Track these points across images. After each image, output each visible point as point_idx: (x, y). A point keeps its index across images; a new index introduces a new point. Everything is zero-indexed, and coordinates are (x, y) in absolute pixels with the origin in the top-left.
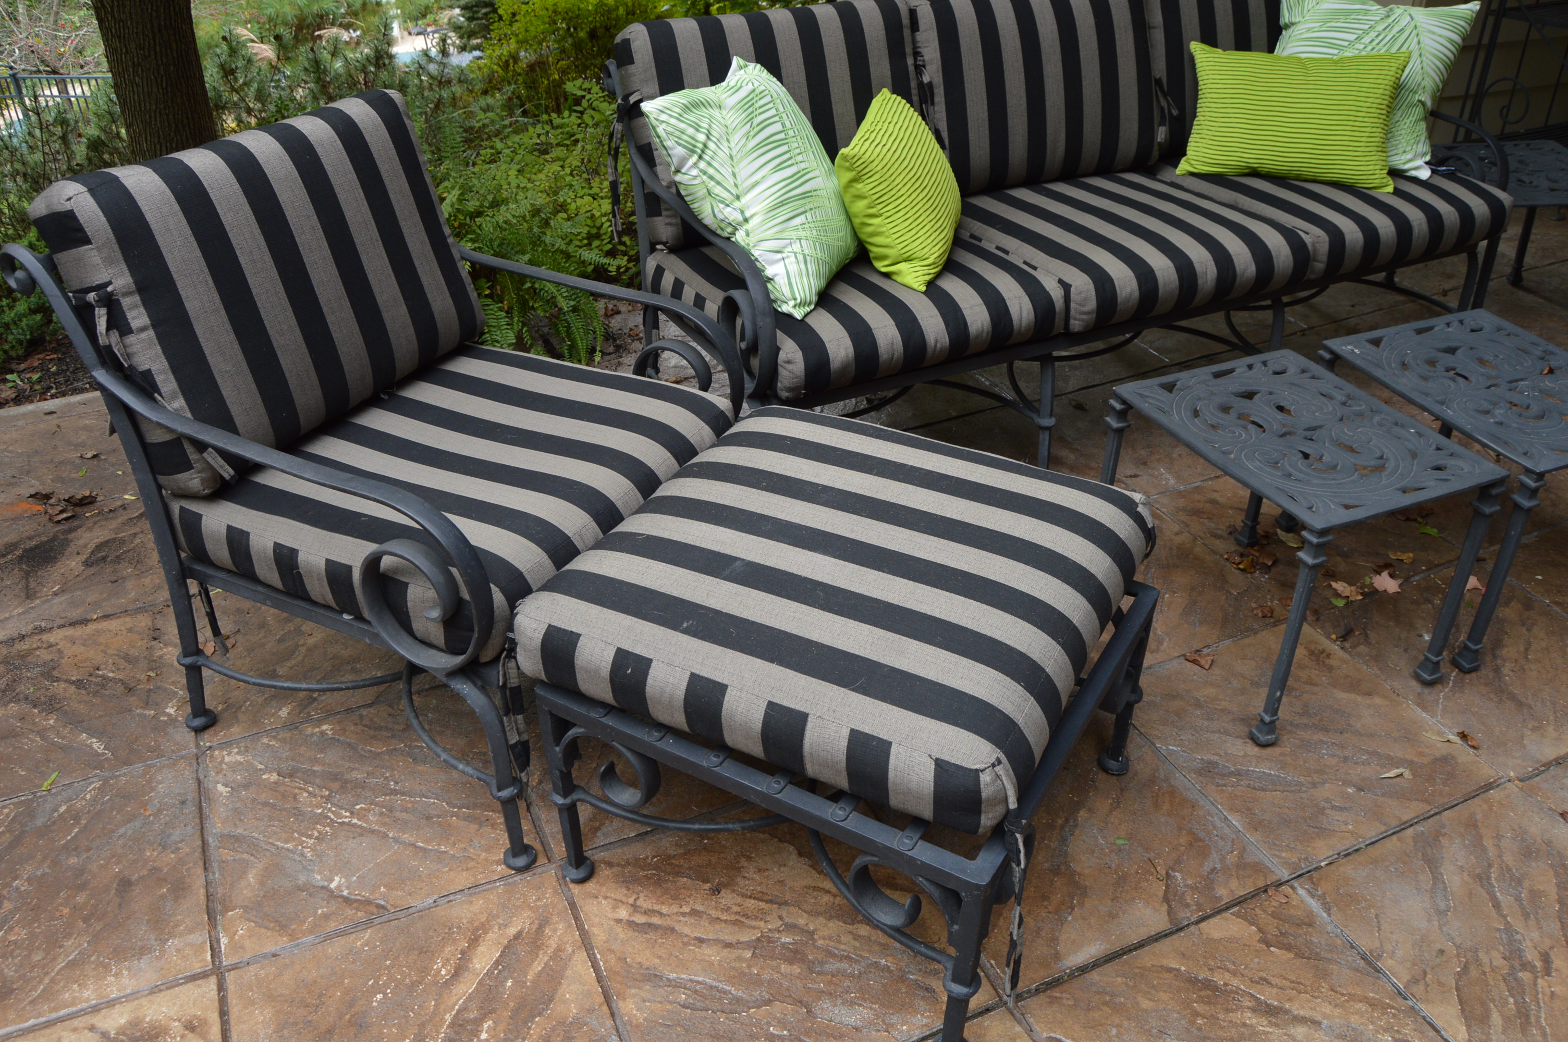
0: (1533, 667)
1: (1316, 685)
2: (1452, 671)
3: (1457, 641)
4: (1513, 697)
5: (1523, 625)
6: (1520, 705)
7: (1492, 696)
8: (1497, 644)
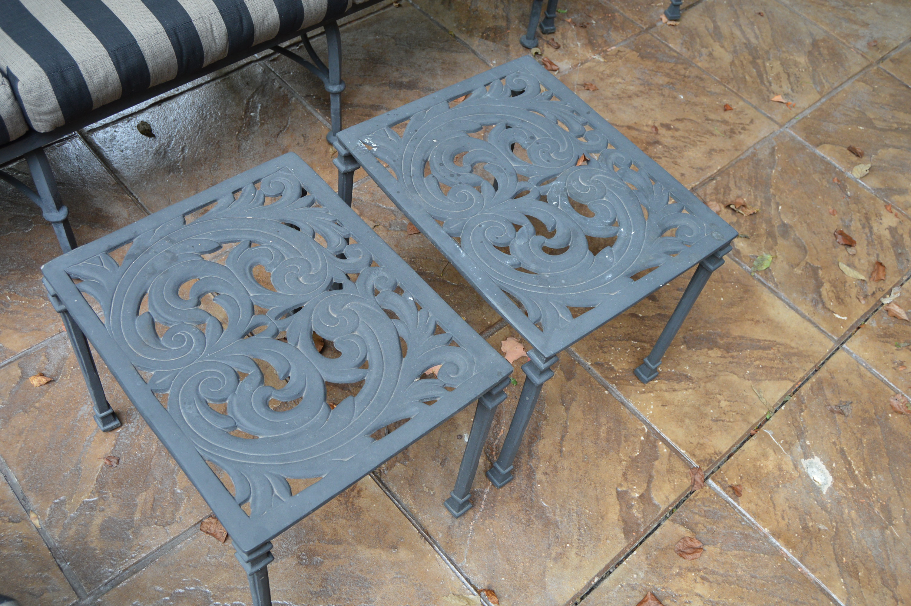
0: (566, 463)
1: (339, 542)
2: (486, 486)
3: (495, 439)
4: (542, 514)
5: (563, 404)
6: (548, 523)
7: (521, 516)
8: (535, 436)
